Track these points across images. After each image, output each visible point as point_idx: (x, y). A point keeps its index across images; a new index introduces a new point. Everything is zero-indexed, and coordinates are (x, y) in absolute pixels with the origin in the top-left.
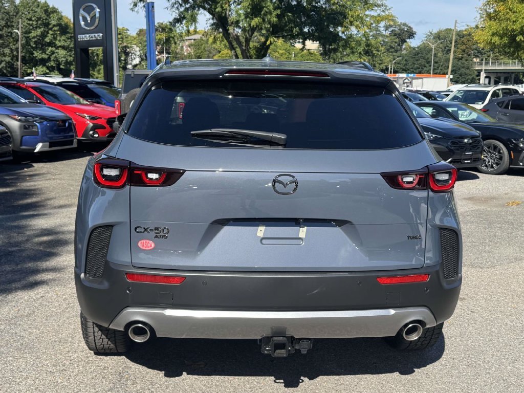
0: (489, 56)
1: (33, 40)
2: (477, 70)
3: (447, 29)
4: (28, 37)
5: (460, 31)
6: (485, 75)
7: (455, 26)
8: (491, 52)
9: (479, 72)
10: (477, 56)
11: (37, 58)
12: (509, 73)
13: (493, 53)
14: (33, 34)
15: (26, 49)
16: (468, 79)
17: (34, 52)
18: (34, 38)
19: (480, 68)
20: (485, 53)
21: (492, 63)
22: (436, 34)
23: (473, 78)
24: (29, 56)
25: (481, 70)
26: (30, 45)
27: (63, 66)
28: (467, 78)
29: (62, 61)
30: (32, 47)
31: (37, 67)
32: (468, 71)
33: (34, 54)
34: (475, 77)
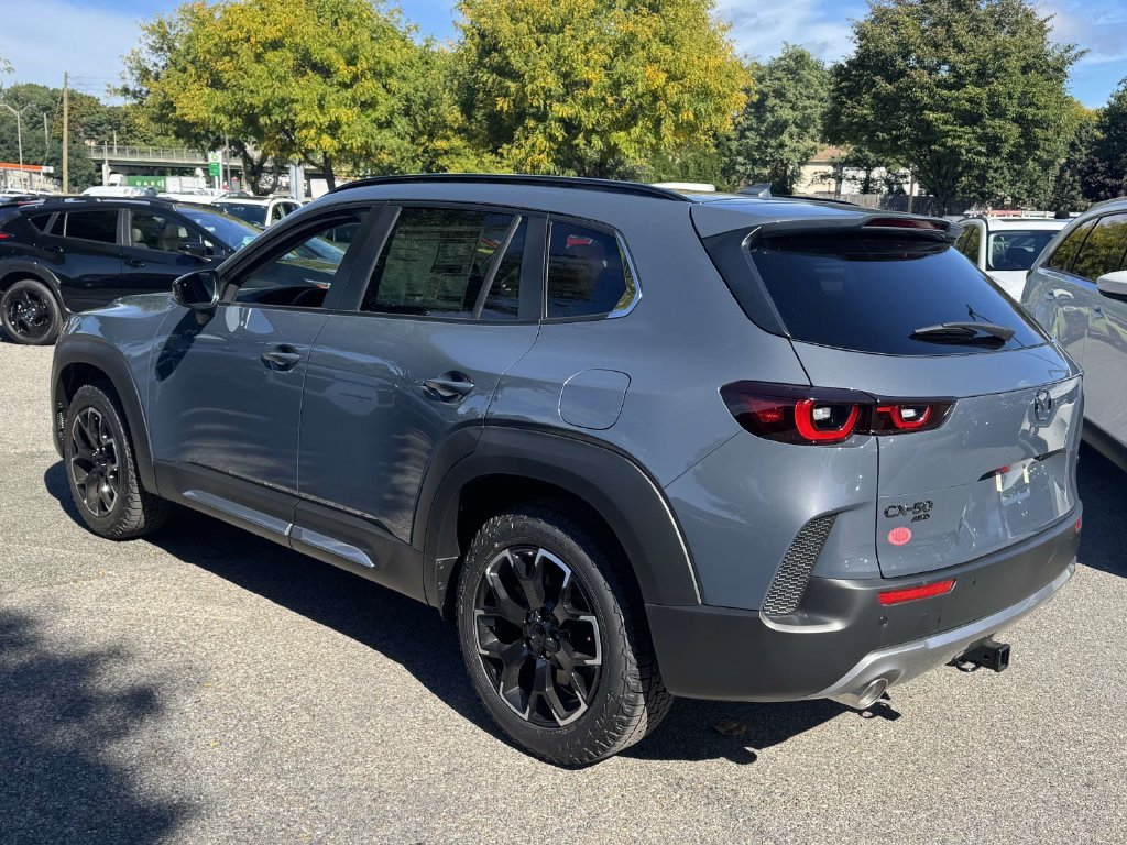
0: (111, 138)
2: (94, 161)
3: (30, 85)
5: (54, 90)
6: (110, 170)
7: (66, 84)
8: (115, 132)
9: (99, 164)
10: (91, 138)
12: (148, 167)
13: (119, 133)
16: (81, 176)
19: (99, 158)
20: (104, 133)
21: (118, 149)
22: (8, 90)
23: (90, 174)
25: (103, 161)
28: (79, 173)
32: (79, 161)
34: (93, 172)
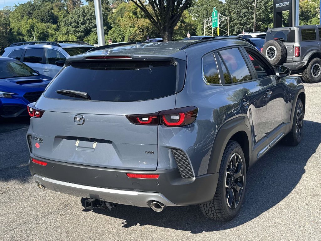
1: (269, 7)
4: (267, 6)
11: (271, 18)
14: (269, 4)
15: (265, 13)
17: (270, 15)
18: (270, 6)
24: (267, 18)
26: (267, 11)
27: (287, 21)
29: (287, 18)
30: (268, 12)
31: (271, 24)
33: (269, 16)
